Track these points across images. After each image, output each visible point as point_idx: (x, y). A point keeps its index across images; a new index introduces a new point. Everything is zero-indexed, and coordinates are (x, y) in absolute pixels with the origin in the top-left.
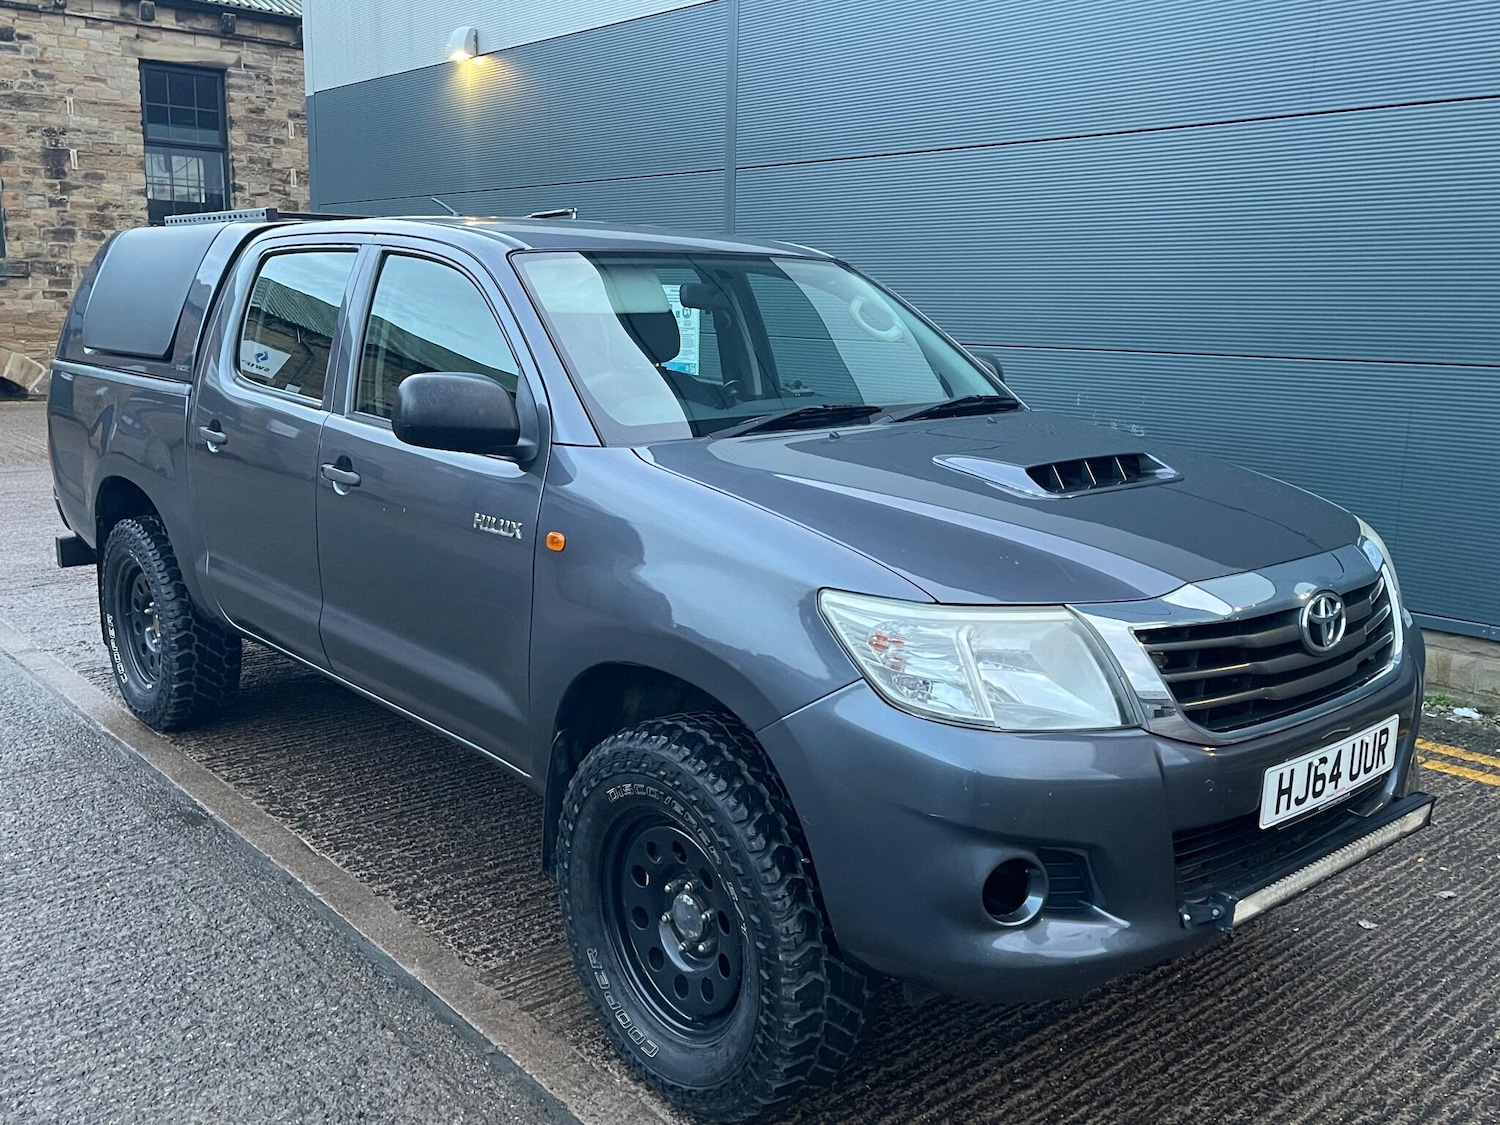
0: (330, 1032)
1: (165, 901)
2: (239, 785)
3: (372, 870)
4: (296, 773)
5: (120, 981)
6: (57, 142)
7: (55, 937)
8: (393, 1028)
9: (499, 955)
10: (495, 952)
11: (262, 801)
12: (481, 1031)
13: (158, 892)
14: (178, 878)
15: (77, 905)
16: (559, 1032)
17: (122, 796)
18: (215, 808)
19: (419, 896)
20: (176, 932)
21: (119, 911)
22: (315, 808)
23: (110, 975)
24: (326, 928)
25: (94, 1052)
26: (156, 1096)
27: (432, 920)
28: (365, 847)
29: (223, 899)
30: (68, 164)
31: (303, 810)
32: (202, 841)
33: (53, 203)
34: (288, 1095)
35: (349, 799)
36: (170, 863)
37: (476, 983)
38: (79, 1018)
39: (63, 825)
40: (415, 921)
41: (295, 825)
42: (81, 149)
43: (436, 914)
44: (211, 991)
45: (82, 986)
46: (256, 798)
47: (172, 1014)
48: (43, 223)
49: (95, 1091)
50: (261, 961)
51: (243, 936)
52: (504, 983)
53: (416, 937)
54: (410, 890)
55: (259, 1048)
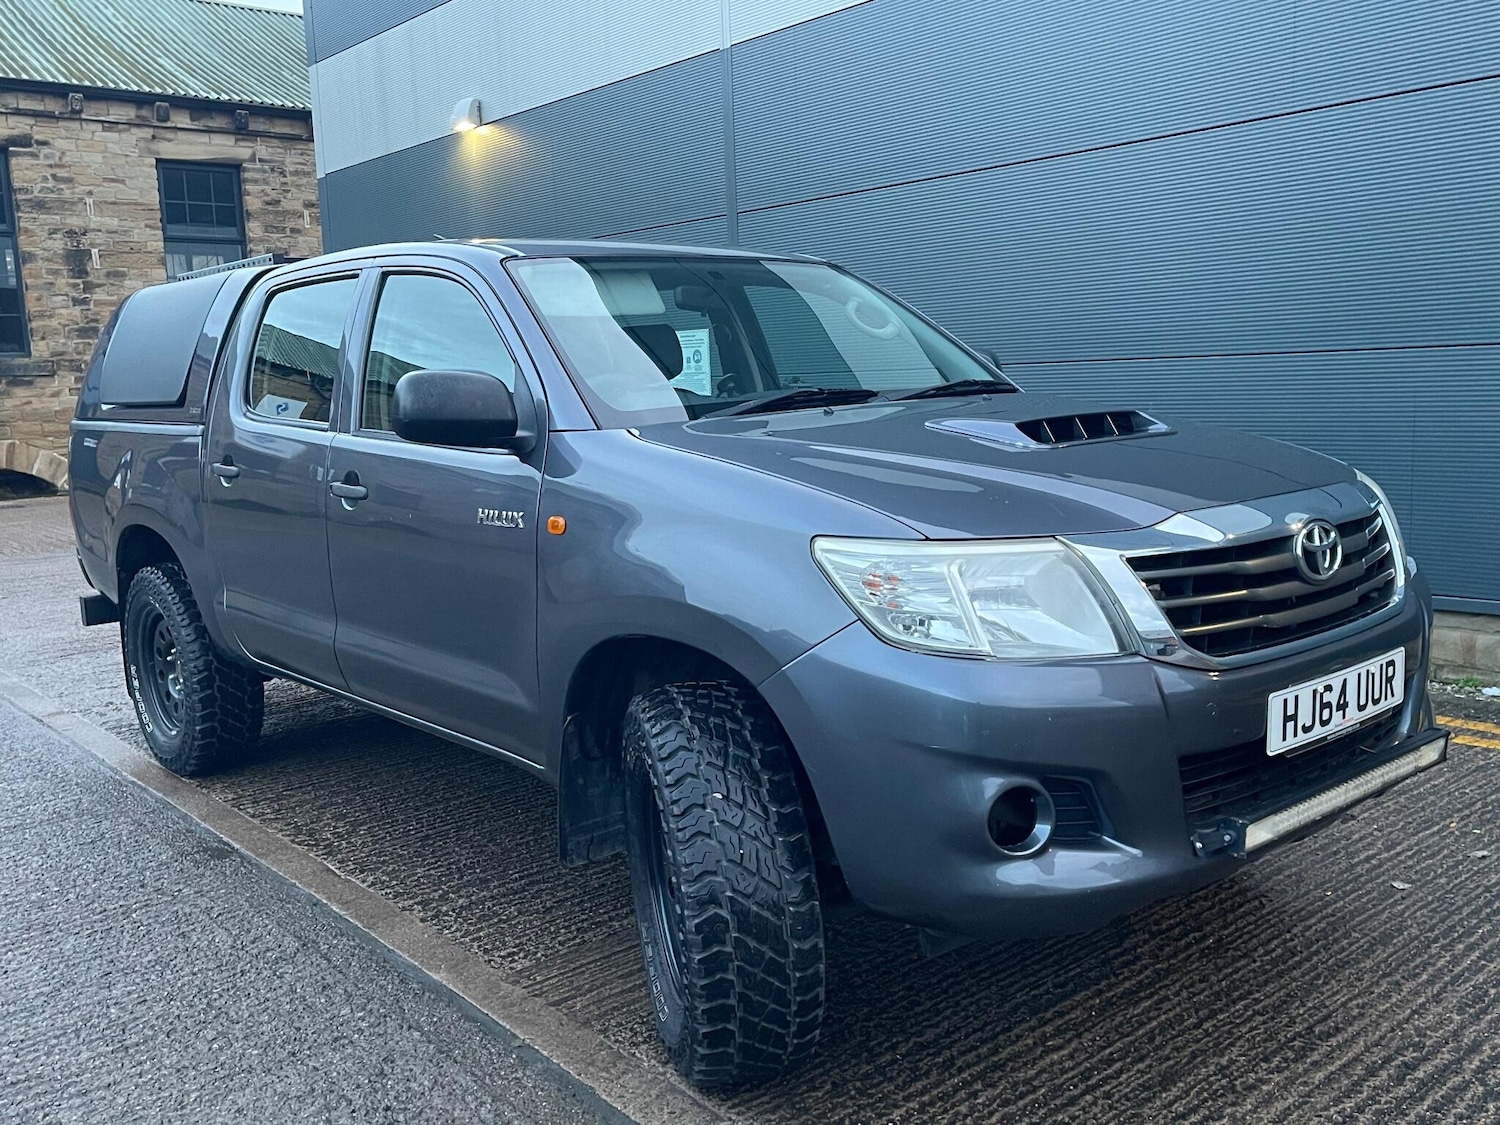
0: (356, 1035)
1: (192, 927)
2: (264, 820)
3: (398, 888)
4: (321, 807)
5: (146, 1001)
7: (80, 965)
8: (419, 1029)
9: (525, 957)
10: (521, 955)
12: (506, 1027)
13: (183, 920)
14: (204, 906)
15: (102, 936)
16: (587, 1023)
17: (145, 836)
18: (241, 842)
19: (445, 908)
20: (202, 954)
21: (145, 939)
22: (340, 836)
23: (136, 996)
24: (352, 943)
25: (121, 1064)
26: (183, 1100)
27: (457, 930)
28: (390, 869)
29: (249, 922)
31: (328, 839)
32: (228, 873)
34: (315, 1094)
35: (374, 827)
36: (195, 893)
37: (502, 983)
38: (105, 1037)
39: (90, 866)
40: (440, 932)
41: (320, 852)
43: (462, 924)
44: (238, 1005)
45: (108, 1007)
46: (281, 830)
47: (198, 1028)
48: (67, 322)
49: (123, 1098)
50: (287, 976)
51: (269, 954)
52: (530, 982)
53: (441, 946)
54: (434, 905)
55: (286, 1053)
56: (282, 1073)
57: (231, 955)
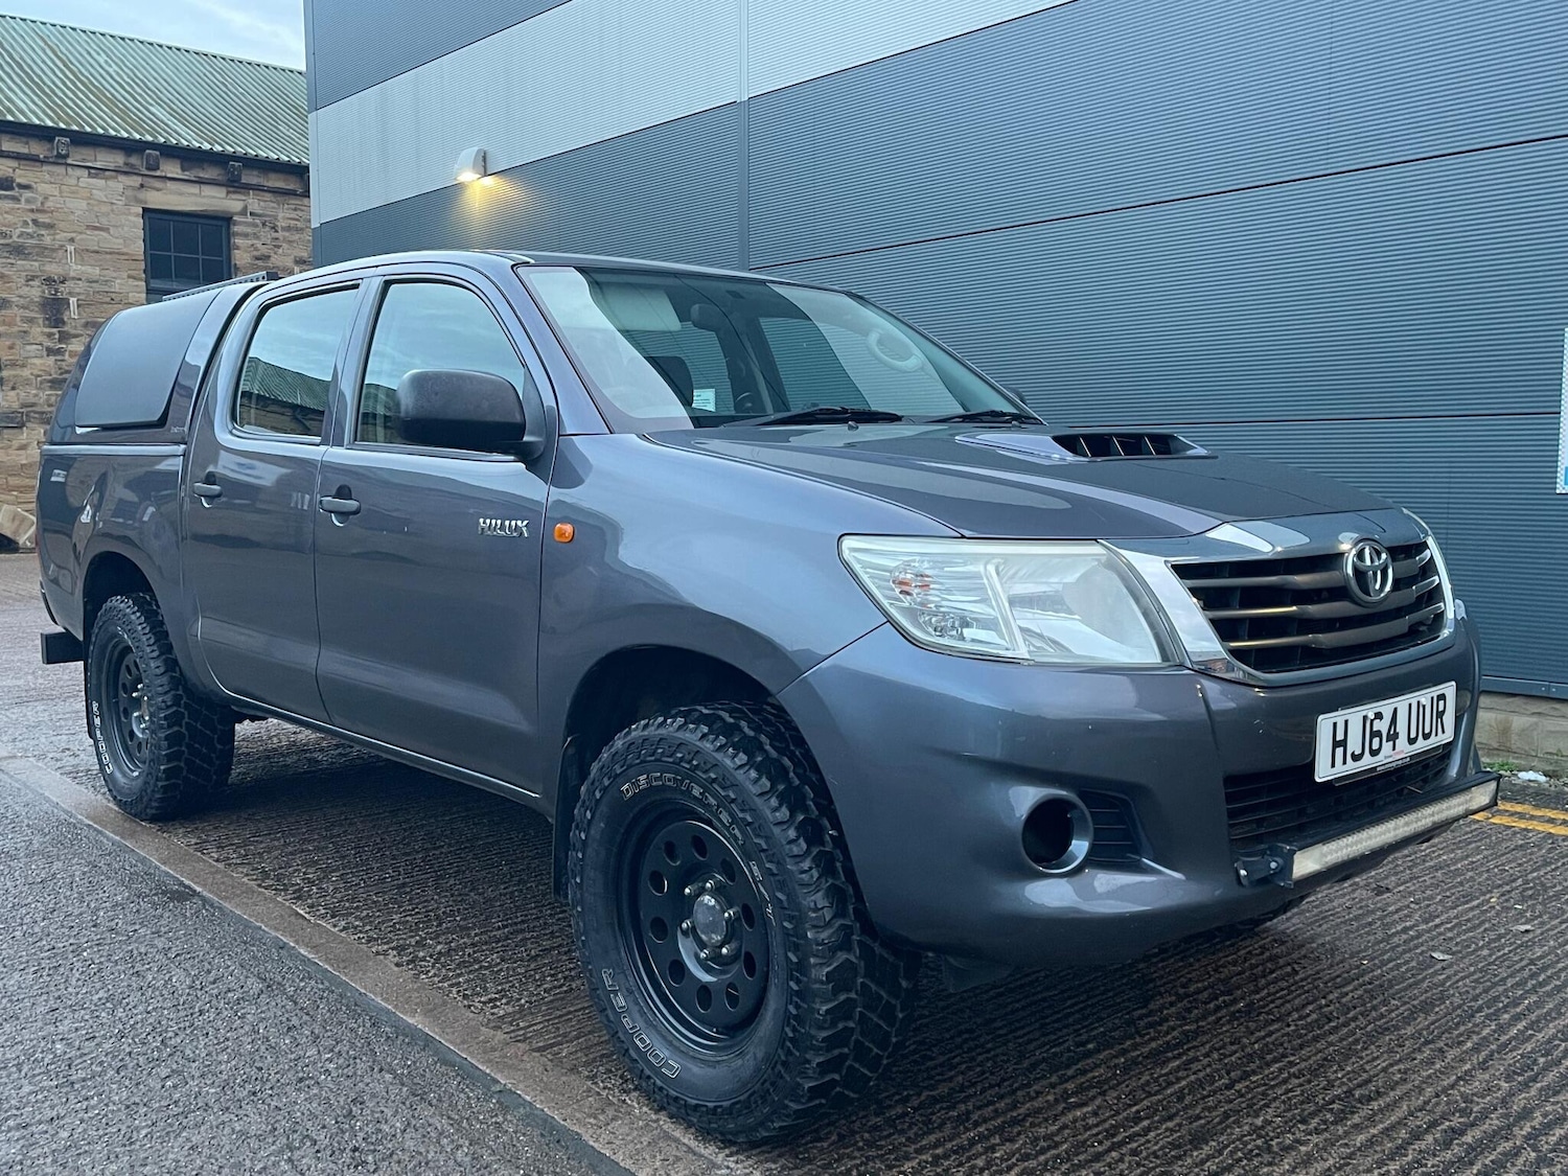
0: (323, 1077)
1: (148, 967)
2: (230, 865)
3: (371, 933)
4: (291, 853)
5: (94, 1037)
6: (56, 291)
7: (26, 1000)
8: (392, 1071)
9: (507, 1004)
10: (504, 1001)
11: (255, 877)
12: (488, 1071)
13: (139, 958)
14: (160, 946)
15: (51, 972)
16: (573, 1070)
17: (103, 877)
18: (204, 886)
19: (421, 954)
20: (157, 993)
21: (96, 977)
22: (311, 882)
23: (84, 1032)
24: (321, 986)
25: (65, 1100)
26: (131, 1138)
27: (435, 975)
28: (365, 913)
29: (210, 963)
30: (68, 313)
31: (298, 884)
32: (188, 914)
33: (50, 352)
34: (276, 1133)
35: (348, 873)
36: (153, 933)
37: (483, 1029)
38: (49, 1071)
39: (39, 904)
40: (416, 976)
41: (289, 897)
42: (81, 297)
43: (439, 969)
44: (195, 1044)
45: (53, 1042)
46: (247, 875)
47: (151, 1065)
48: (40, 373)
49: (65, 1134)
50: (249, 1016)
51: (230, 995)
52: (512, 1028)
53: (417, 990)
54: (411, 950)
55: (245, 1093)
56: (241, 1112)
57: (188, 994)
